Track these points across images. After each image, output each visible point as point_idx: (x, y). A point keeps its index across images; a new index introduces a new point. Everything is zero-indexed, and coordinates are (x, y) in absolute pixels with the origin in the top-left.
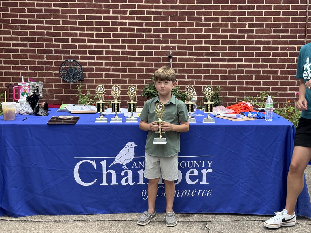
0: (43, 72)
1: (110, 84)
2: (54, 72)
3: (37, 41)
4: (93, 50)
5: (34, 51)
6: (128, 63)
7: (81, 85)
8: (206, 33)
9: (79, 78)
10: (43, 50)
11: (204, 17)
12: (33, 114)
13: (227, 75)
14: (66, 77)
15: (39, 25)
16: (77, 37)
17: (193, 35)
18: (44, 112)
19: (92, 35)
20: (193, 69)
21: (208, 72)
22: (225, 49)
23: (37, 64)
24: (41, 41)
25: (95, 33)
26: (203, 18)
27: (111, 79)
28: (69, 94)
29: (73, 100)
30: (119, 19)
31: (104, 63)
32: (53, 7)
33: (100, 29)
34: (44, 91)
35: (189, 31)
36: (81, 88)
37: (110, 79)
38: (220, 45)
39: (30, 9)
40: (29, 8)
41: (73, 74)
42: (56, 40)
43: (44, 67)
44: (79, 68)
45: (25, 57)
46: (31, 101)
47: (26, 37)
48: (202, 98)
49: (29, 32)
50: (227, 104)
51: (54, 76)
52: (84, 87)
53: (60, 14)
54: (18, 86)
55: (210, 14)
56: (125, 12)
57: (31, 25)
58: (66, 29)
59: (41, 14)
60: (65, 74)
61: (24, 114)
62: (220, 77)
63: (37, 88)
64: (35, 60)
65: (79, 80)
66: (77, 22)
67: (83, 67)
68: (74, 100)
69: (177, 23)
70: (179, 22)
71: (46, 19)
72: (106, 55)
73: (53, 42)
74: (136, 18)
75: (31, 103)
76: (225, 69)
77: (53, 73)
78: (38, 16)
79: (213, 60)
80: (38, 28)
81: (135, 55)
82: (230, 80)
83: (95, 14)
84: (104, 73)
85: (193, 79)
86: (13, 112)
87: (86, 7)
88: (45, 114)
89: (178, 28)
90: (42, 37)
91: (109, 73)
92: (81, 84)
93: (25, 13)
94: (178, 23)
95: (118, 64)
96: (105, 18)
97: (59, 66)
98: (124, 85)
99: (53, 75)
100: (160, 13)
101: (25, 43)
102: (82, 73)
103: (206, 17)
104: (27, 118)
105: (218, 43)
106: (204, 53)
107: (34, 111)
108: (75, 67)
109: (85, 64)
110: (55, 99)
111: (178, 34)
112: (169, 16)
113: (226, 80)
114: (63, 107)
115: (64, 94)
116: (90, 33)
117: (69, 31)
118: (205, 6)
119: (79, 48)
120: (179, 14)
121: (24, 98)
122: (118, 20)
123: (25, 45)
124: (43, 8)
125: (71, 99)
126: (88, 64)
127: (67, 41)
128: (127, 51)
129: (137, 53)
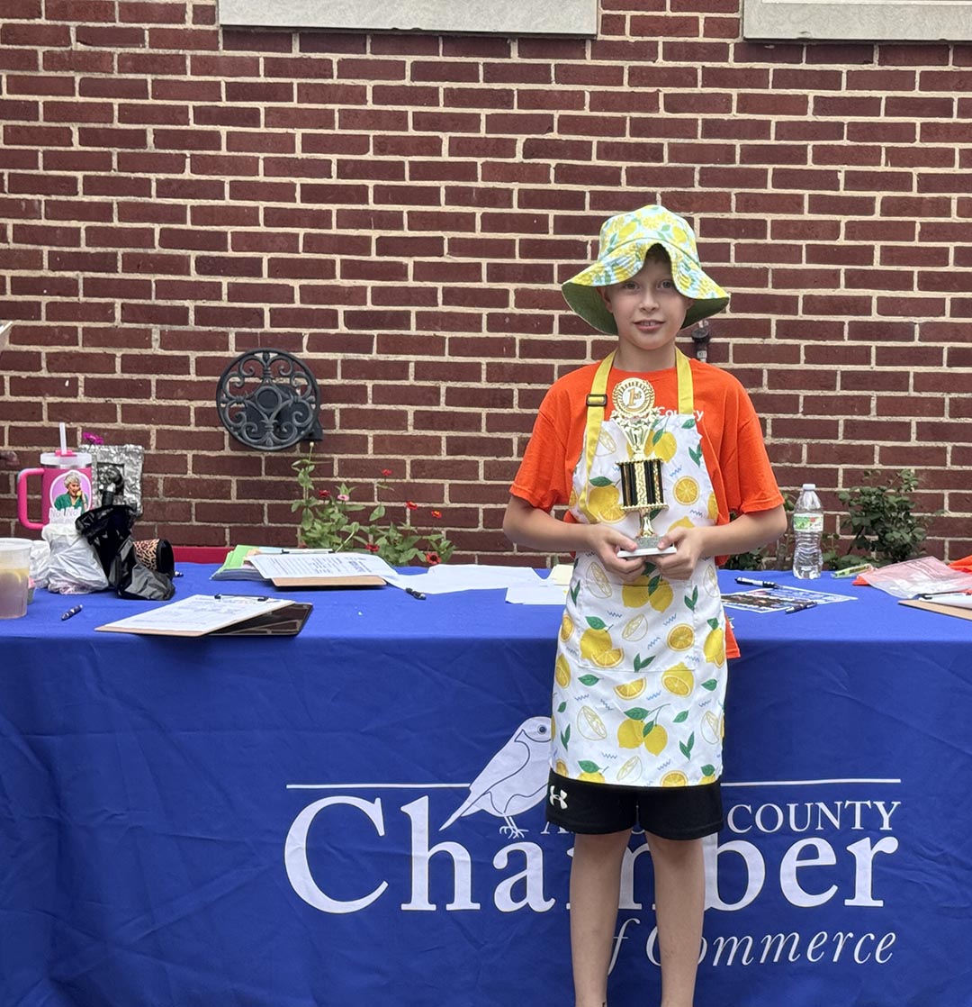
0: (145, 402)
1: (436, 458)
2: (194, 404)
3: (120, 270)
4: (364, 308)
5: (105, 312)
6: (517, 365)
7: (312, 459)
8: (853, 239)
9: (304, 429)
10: (149, 306)
11: (846, 172)
12: (106, 590)
13: (946, 419)
14: (247, 427)
15: (132, 199)
16: (298, 253)
17: (801, 247)
18: (154, 581)
19: (362, 245)
20: (798, 396)
21: (863, 404)
22: (937, 307)
23: (118, 368)
24: (138, 270)
25: (375, 234)
26: (841, 177)
27: (443, 434)
28: (255, 501)
29: (273, 525)
30: (480, 176)
31: (412, 366)
32: (192, 122)
33: (393, 221)
34: (147, 487)
35: (781, 229)
36: (311, 474)
37: (439, 433)
38: (916, 293)
39: (93, 129)
40: (86, 125)
41: (274, 415)
42: (204, 266)
43: (150, 381)
44: (304, 388)
45: (66, 337)
46: (99, 534)
47: (74, 250)
48: (838, 521)
49: (87, 229)
50: (947, 544)
51: (193, 420)
52: (324, 469)
53: (224, 152)
54: (43, 466)
55: (873, 161)
56: (508, 148)
57: (96, 199)
58: (249, 217)
59: (142, 150)
60: (243, 414)
61: (66, 588)
62: (914, 429)
63: (118, 472)
64: (110, 351)
65: (305, 441)
66: (298, 189)
67: (319, 382)
68: (279, 525)
69: (729, 195)
70: (741, 193)
71: (162, 176)
72: (421, 333)
73: (189, 274)
74: (552, 171)
75: (97, 541)
76: (938, 395)
77: (188, 408)
78: (125, 163)
79: (885, 356)
80: (127, 212)
81: (550, 331)
82: (957, 444)
83: (375, 153)
84: (411, 410)
85: (799, 437)
86: (20, 581)
87: (337, 125)
88: (160, 589)
89: (734, 215)
90: (141, 250)
91: (435, 408)
92: (310, 455)
93: (68, 149)
94: (733, 197)
95: (472, 372)
96: (419, 171)
97: (217, 379)
98: (500, 459)
99: (189, 416)
100: (655, 152)
101: (68, 278)
102: (318, 407)
103: (855, 172)
104: (80, 610)
105: (904, 281)
106: (846, 328)
107: (112, 577)
108: (287, 381)
109: (328, 369)
110: (195, 523)
111: (733, 242)
112: (698, 167)
113: (940, 444)
114: (239, 557)
115: (234, 500)
116: (351, 237)
117: (262, 229)
118: (849, 124)
119: (302, 301)
120: (738, 158)
121: (68, 521)
122: (476, 180)
123: (69, 287)
124: (150, 128)
125: (266, 522)
126: (342, 367)
127: (253, 268)
128: (514, 314)
129: (556, 324)
